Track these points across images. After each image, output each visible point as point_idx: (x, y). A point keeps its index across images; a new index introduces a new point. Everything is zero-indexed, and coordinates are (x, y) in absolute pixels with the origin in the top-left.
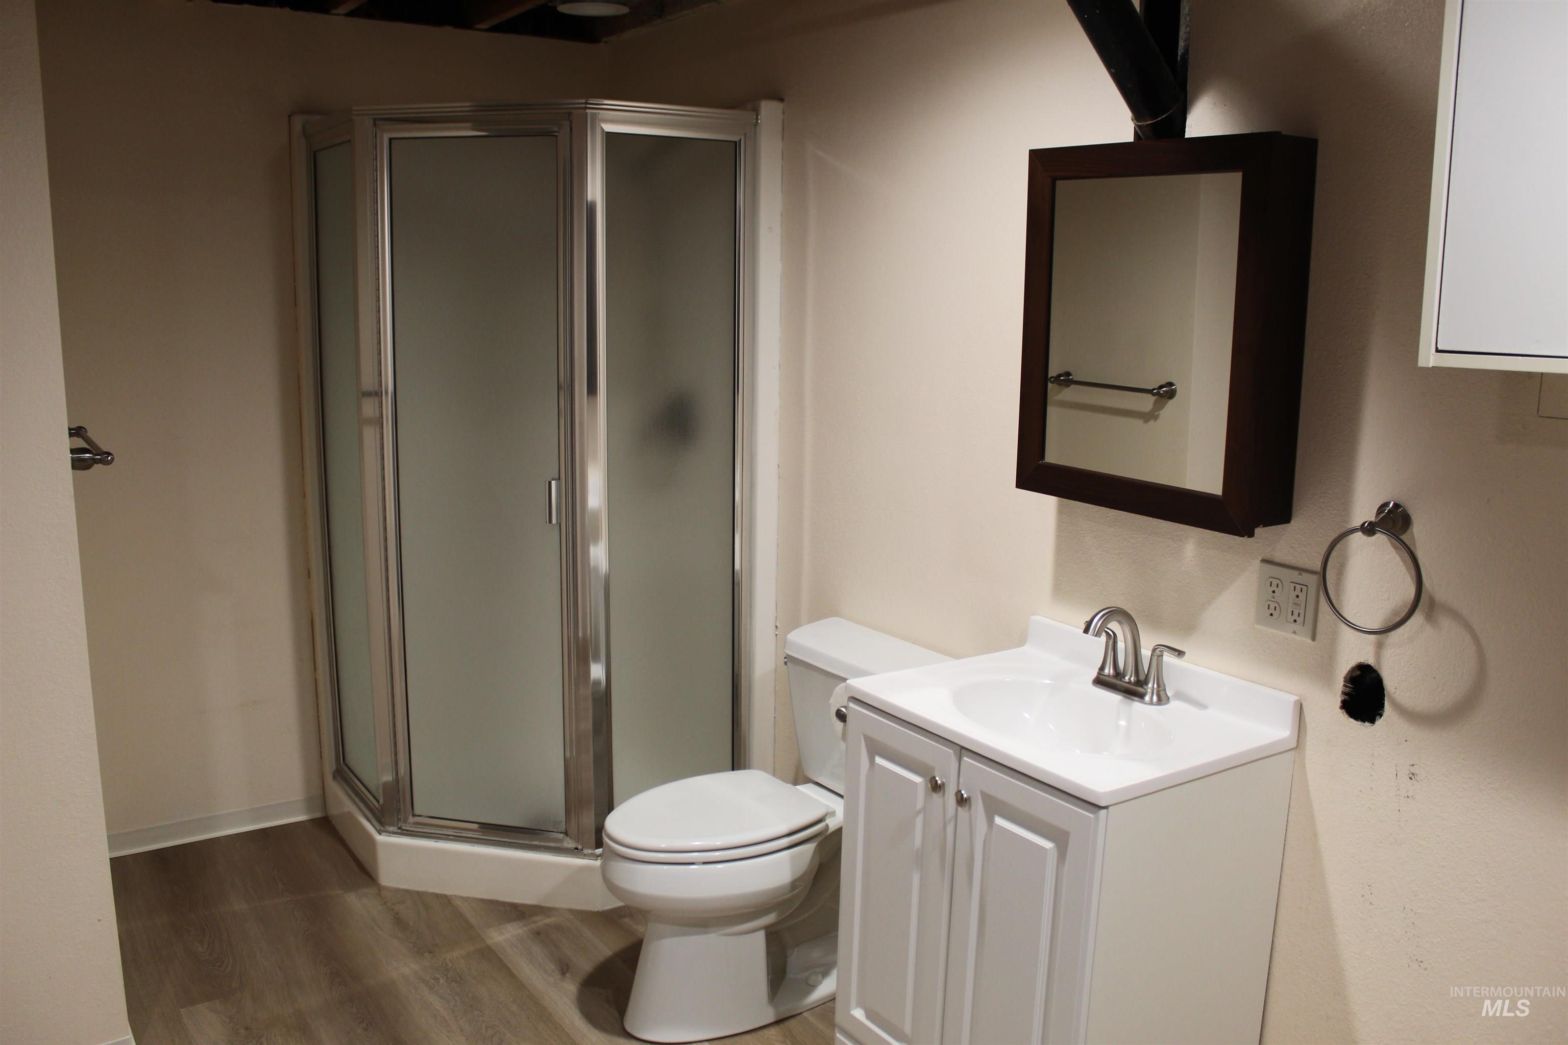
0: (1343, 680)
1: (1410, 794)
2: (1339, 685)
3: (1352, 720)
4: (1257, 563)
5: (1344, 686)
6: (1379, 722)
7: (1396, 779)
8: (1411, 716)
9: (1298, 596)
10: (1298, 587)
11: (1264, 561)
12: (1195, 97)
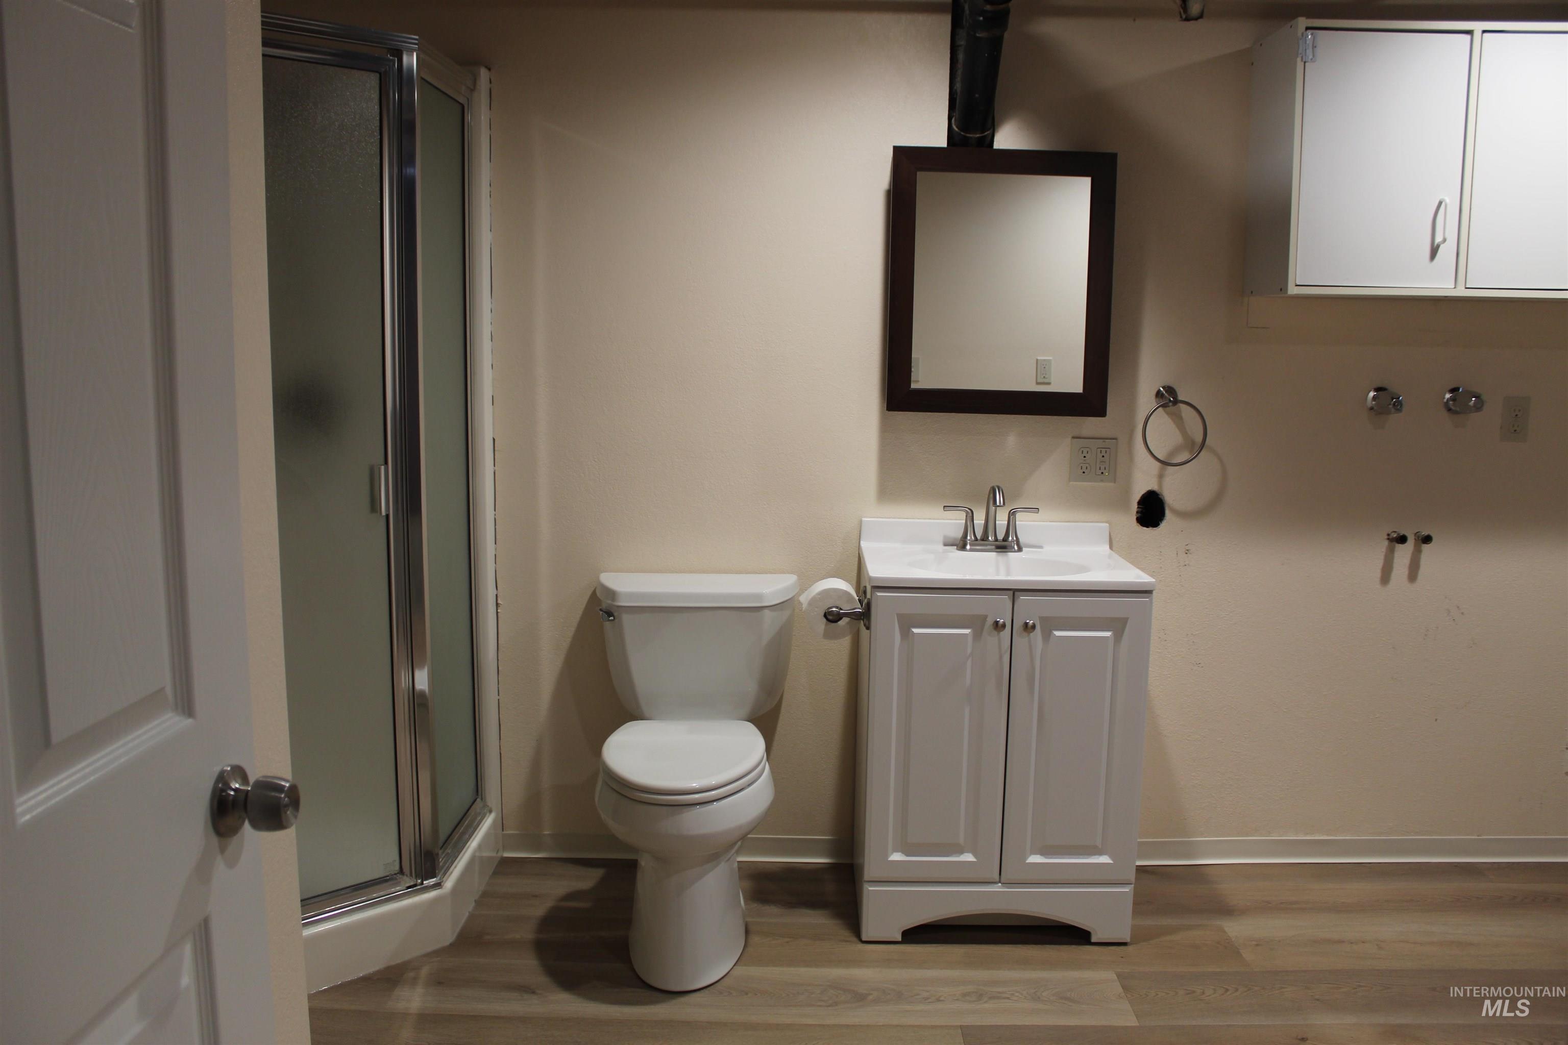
0: (1137, 504)
1: (1187, 563)
2: (1134, 507)
3: (1145, 528)
4: (1068, 440)
5: (1138, 508)
6: (1163, 525)
7: (1177, 557)
8: (1183, 515)
9: (1103, 456)
10: (1104, 450)
11: (1073, 438)
12: (1002, 122)
